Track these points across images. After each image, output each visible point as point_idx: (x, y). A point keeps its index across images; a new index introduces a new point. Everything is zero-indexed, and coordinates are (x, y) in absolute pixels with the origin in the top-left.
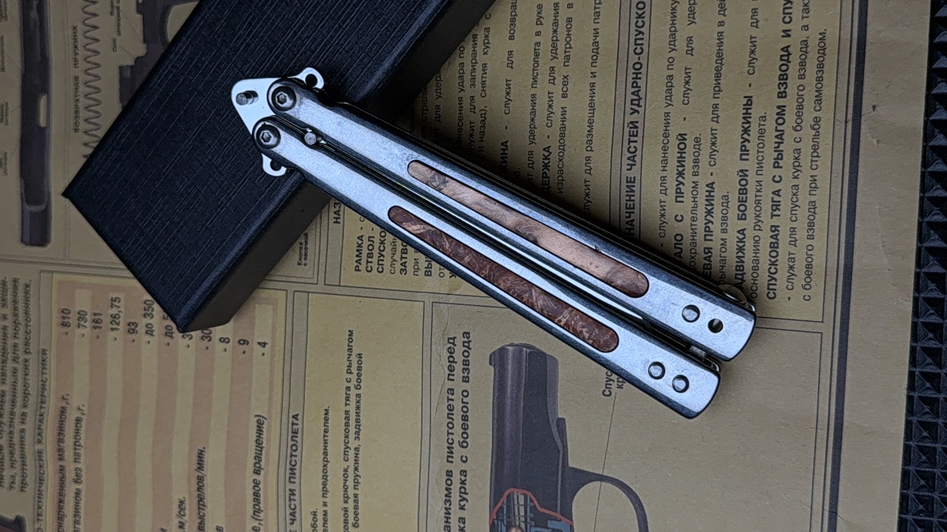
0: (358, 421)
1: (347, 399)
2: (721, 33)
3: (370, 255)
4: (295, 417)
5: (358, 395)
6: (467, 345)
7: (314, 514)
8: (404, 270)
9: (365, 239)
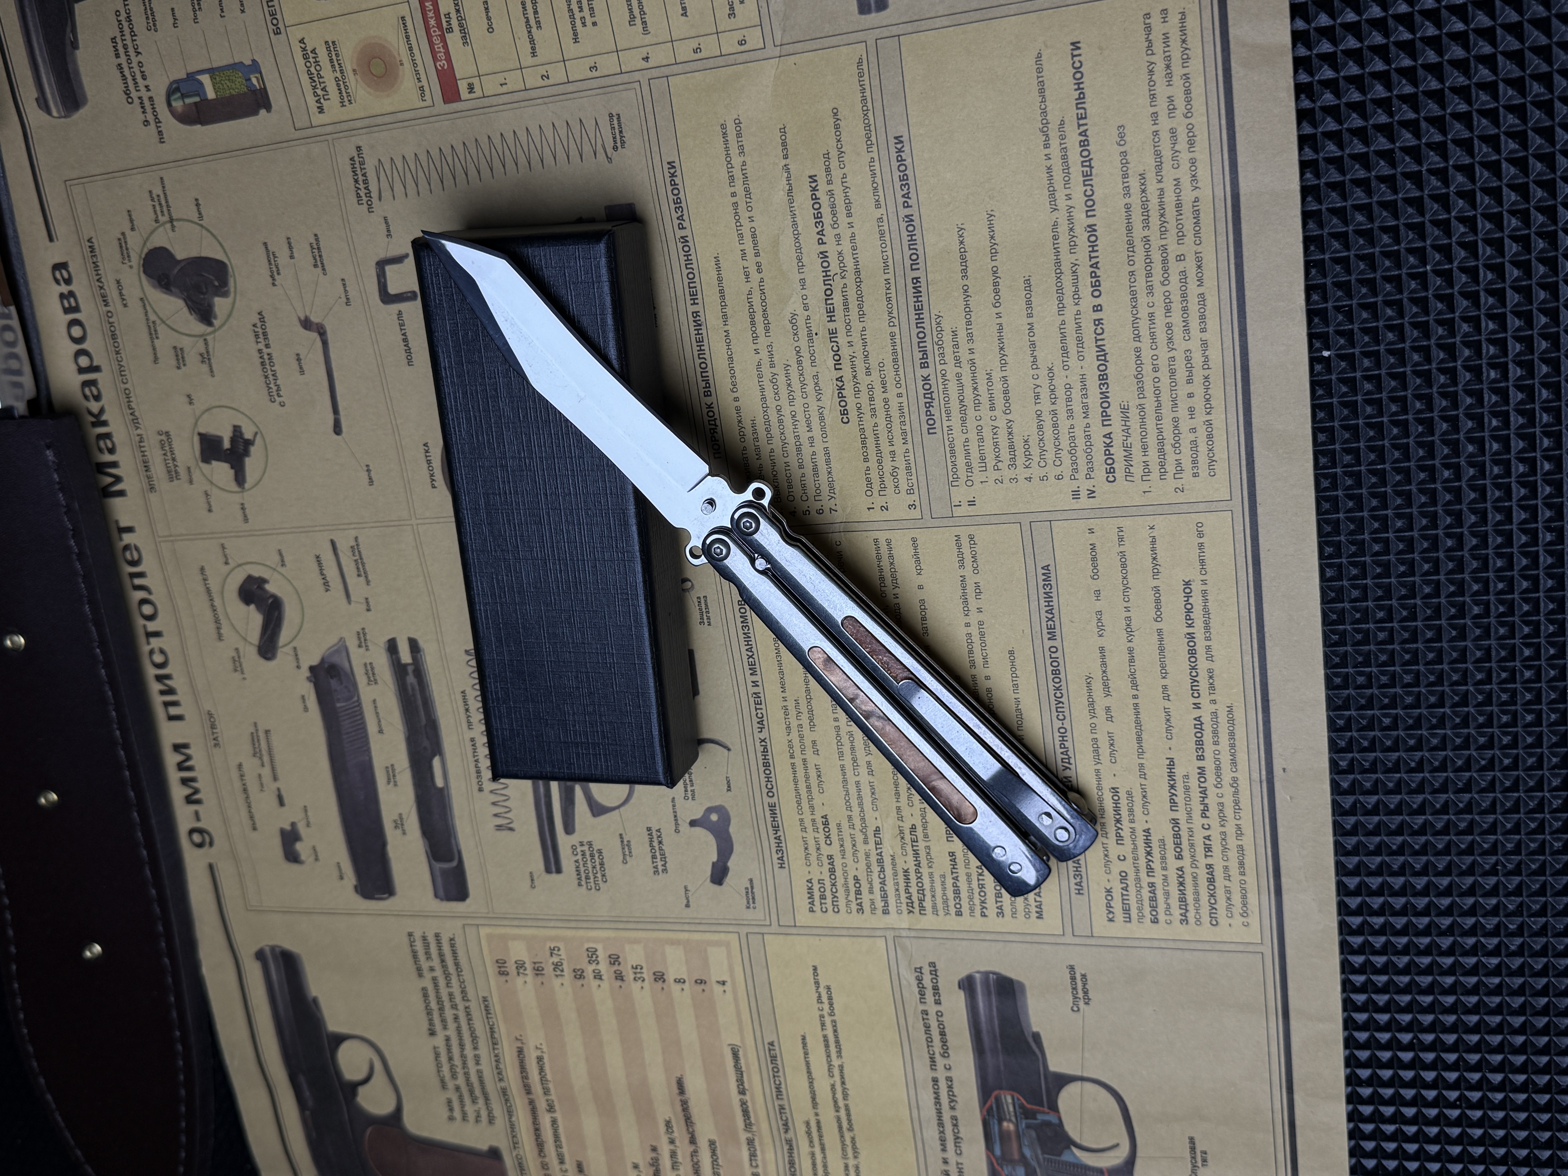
0: (837, 1042)
1: (823, 1025)
2: (1136, 705)
3: (823, 897)
4: (771, 1044)
5: (834, 1021)
6: (934, 973)
7: (808, 1124)
8: (861, 910)
9: (815, 882)
